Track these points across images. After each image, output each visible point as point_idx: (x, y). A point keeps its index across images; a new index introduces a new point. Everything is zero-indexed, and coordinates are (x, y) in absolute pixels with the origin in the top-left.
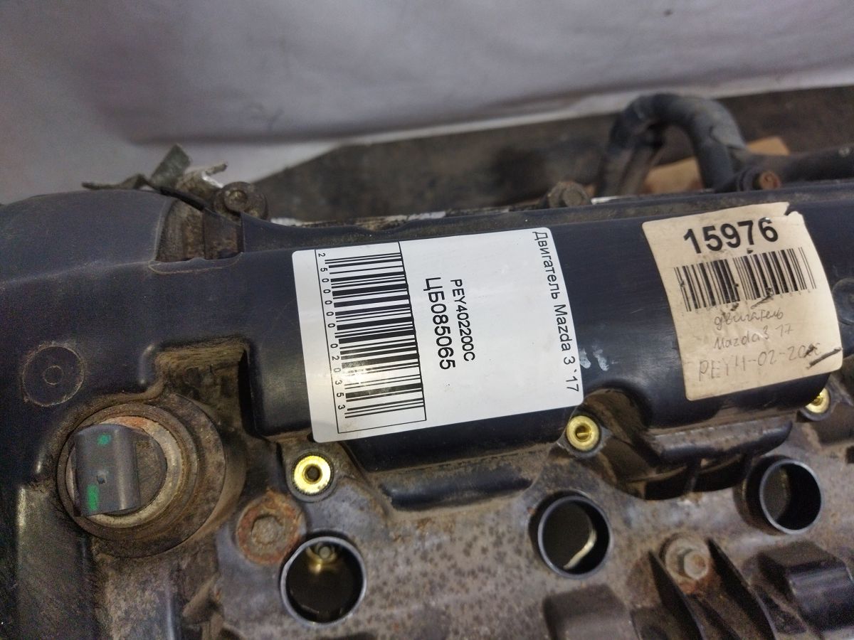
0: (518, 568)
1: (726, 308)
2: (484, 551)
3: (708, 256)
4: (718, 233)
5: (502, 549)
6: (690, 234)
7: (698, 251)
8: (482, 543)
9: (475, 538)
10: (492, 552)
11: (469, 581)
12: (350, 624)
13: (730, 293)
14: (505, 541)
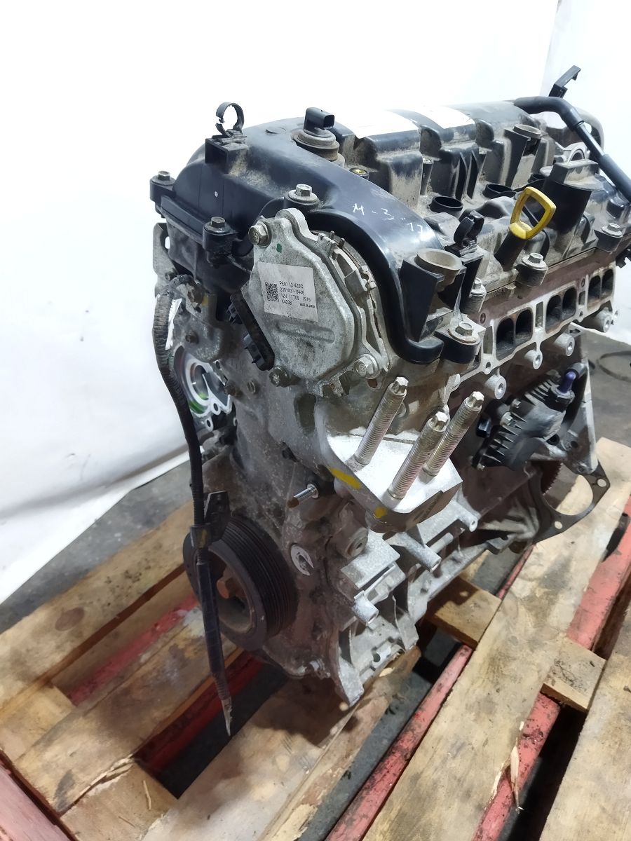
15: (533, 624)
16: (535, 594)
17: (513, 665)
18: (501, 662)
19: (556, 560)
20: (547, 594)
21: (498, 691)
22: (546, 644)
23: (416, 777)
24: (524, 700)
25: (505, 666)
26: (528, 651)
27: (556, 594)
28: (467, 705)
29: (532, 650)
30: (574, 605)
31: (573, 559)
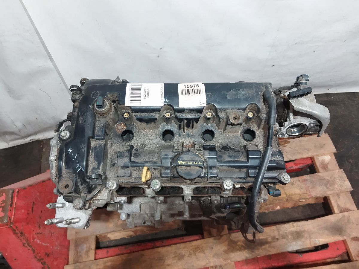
0: (159, 140)
1: (187, 95)
2: (154, 137)
3: (187, 88)
4: (189, 86)
5: (157, 137)
6: (185, 86)
7: (185, 88)
8: (154, 135)
9: (153, 135)
10: (155, 137)
11: (151, 141)
12: (130, 143)
13: (188, 93)
14: (158, 136)
15: (224, 250)
16: (238, 242)
17: (202, 255)
18: (199, 251)
19: (262, 239)
20: (242, 246)
21: (188, 257)
22: (220, 259)
23: (143, 255)
24: (193, 266)
25: (199, 252)
26: (212, 256)
27: (245, 249)
28: (175, 252)
29: (213, 257)
30: (247, 257)
31: (270, 244)
